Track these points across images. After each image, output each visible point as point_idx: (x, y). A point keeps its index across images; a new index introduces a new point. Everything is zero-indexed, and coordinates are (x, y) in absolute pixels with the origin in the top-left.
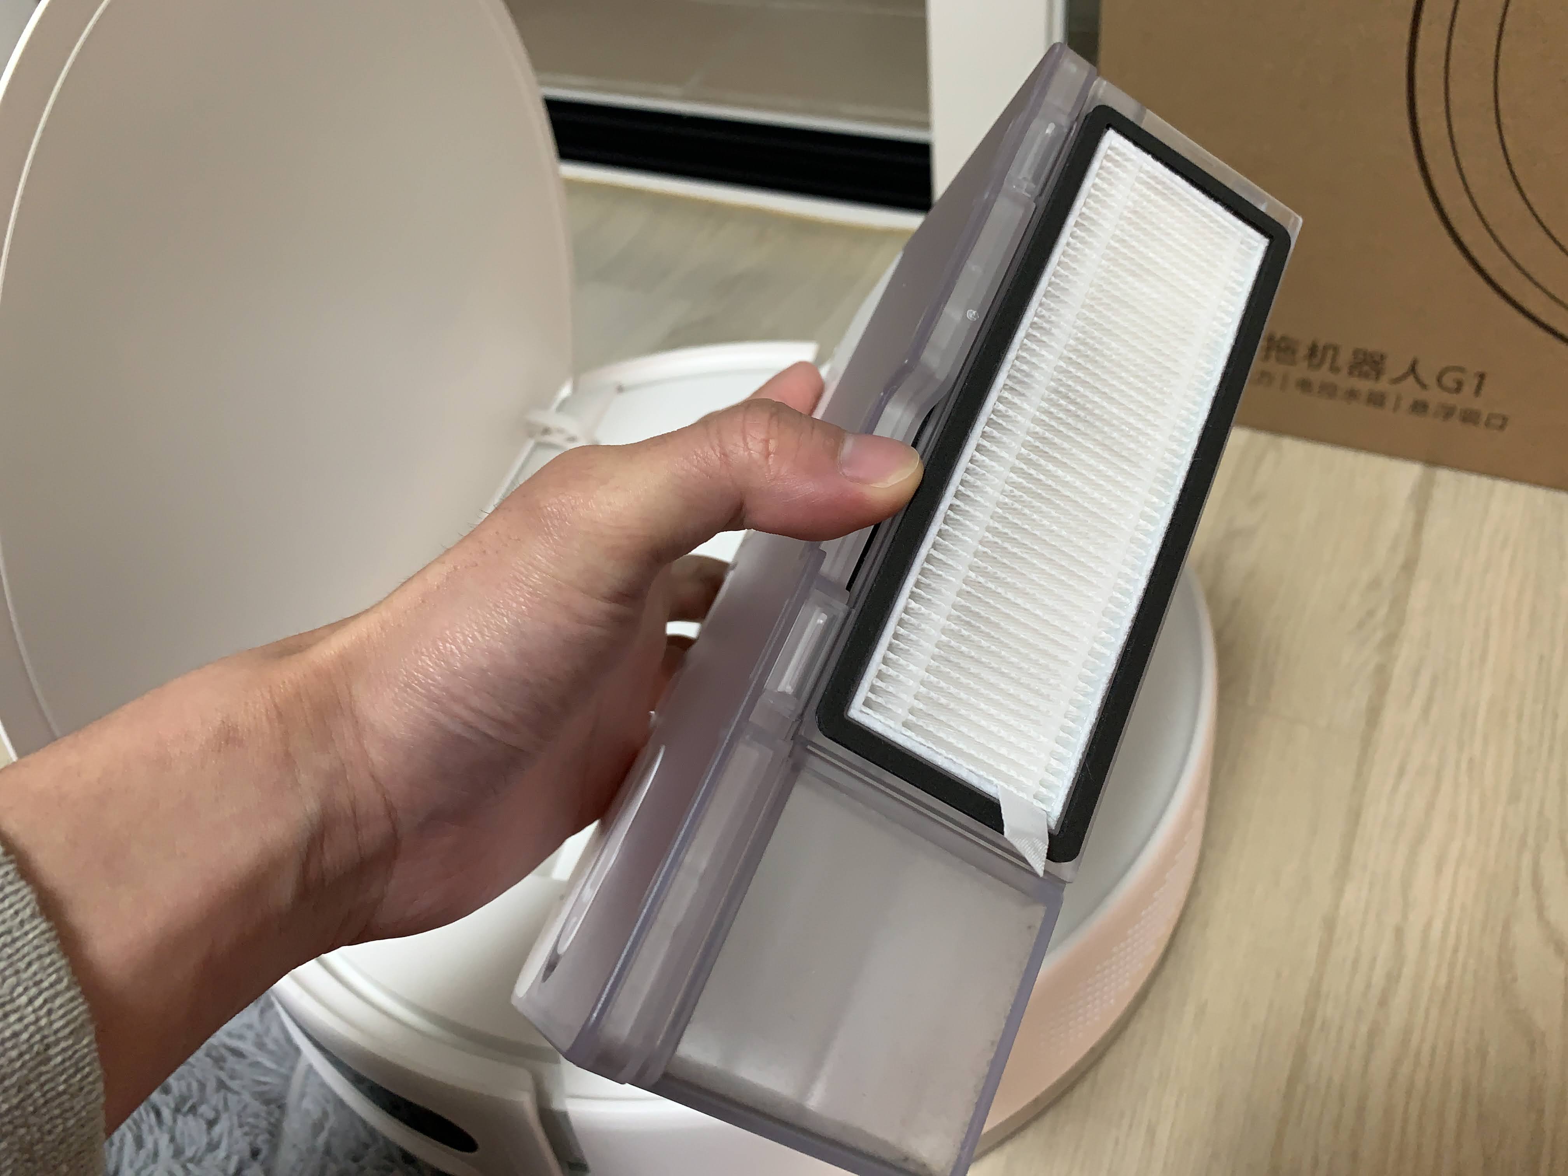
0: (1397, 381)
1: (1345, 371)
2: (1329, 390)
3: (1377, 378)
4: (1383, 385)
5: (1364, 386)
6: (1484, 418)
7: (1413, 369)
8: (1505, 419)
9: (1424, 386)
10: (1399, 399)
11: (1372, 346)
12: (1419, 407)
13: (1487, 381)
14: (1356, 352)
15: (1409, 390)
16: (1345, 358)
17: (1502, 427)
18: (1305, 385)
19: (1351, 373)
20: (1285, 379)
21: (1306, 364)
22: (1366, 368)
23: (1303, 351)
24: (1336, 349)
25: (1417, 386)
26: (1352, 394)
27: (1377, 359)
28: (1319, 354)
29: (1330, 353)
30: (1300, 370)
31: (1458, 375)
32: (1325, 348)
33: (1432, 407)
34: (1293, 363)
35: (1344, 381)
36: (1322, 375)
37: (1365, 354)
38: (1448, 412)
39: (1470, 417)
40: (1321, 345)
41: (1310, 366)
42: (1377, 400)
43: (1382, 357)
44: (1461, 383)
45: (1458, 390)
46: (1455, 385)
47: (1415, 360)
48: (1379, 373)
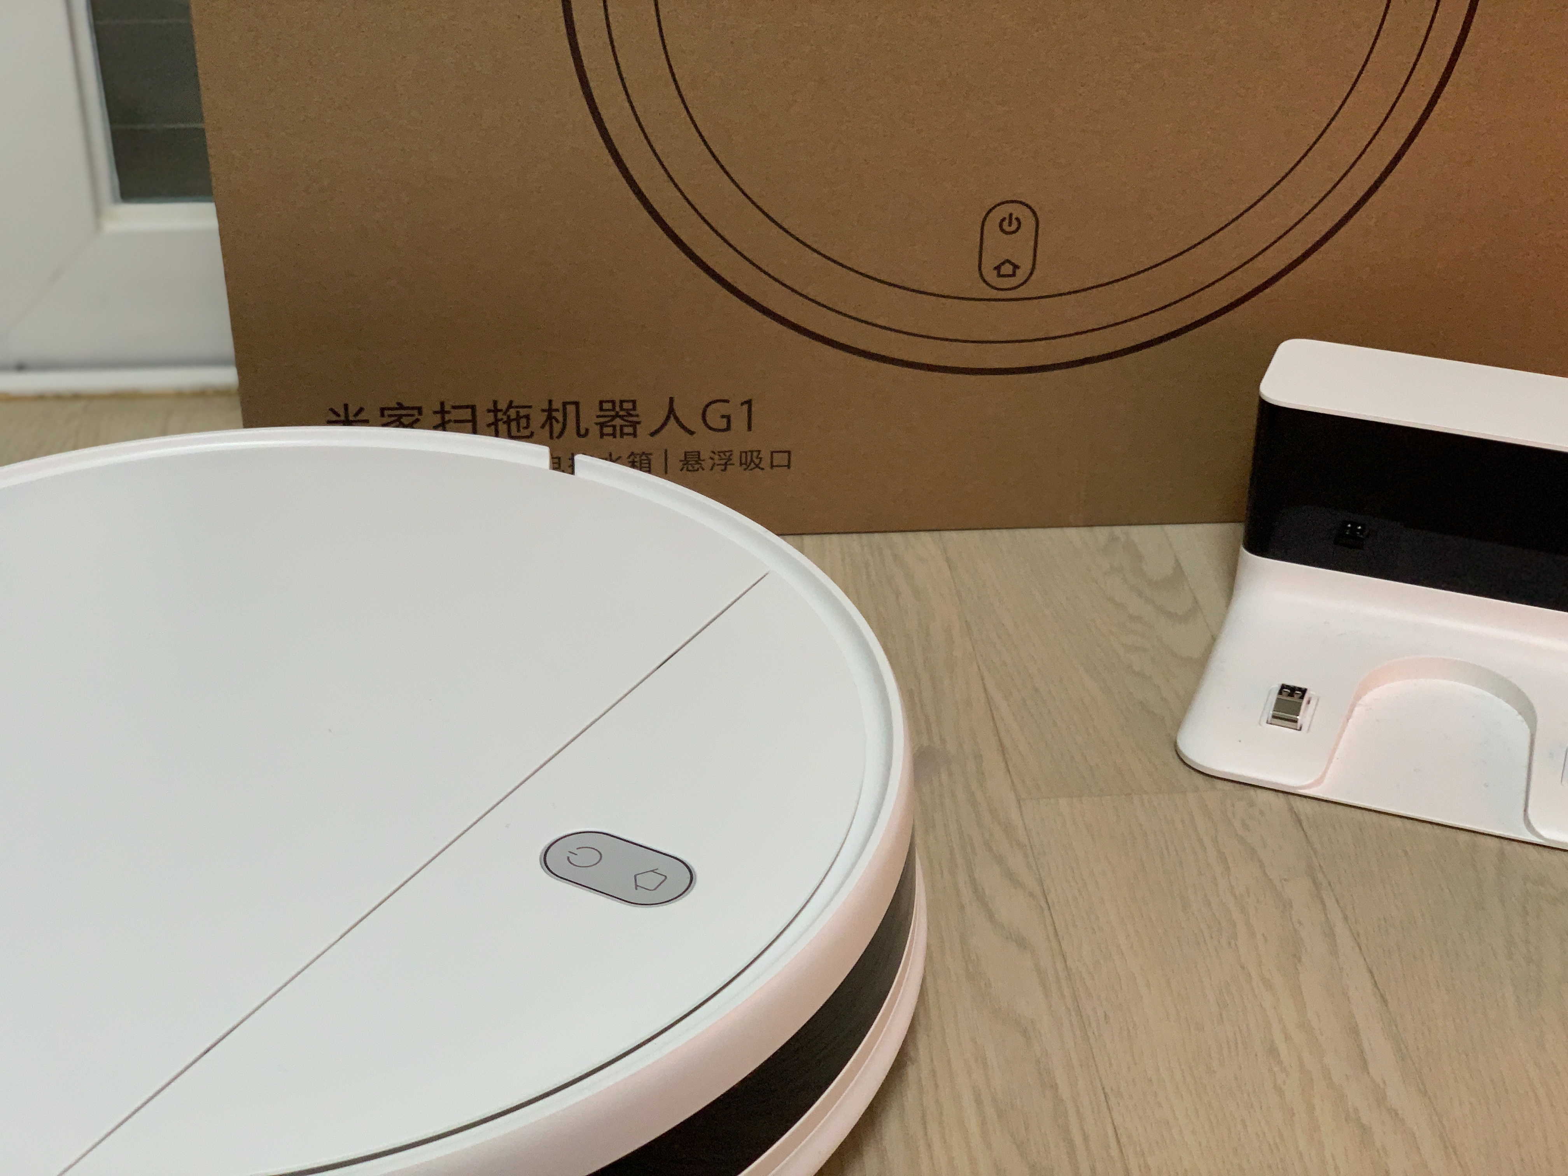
0: (654, 433)
1: (595, 430)
4: (645, 441)
5: (620, 447)
7: (671, 411)
8: (788, 453)
9: (688, 431)
10: (666, 455)
11: (616, 393)
12: (692, 460)
13: (756, 408)
14: (601, 407)
15: (678, 438)
16: (589, 414)
17: (788, 466)
22: (618, 422)
23: (537, 416)
24: (577, 404)
25: (685, 434)
27: (628, 406)
28: (559, 416)
29: (571, 409)
31: (720, 408)
32: (564, 404)
33: (706, 455)
37: (612, 402)
38: (724, 459)
39: (751, 460)
40: (557, 405)
43: (634, 403)
44: (728, 418)
45: (728, 428)
46: (723, 424)
47: (671, 400)
48: (634, 425)
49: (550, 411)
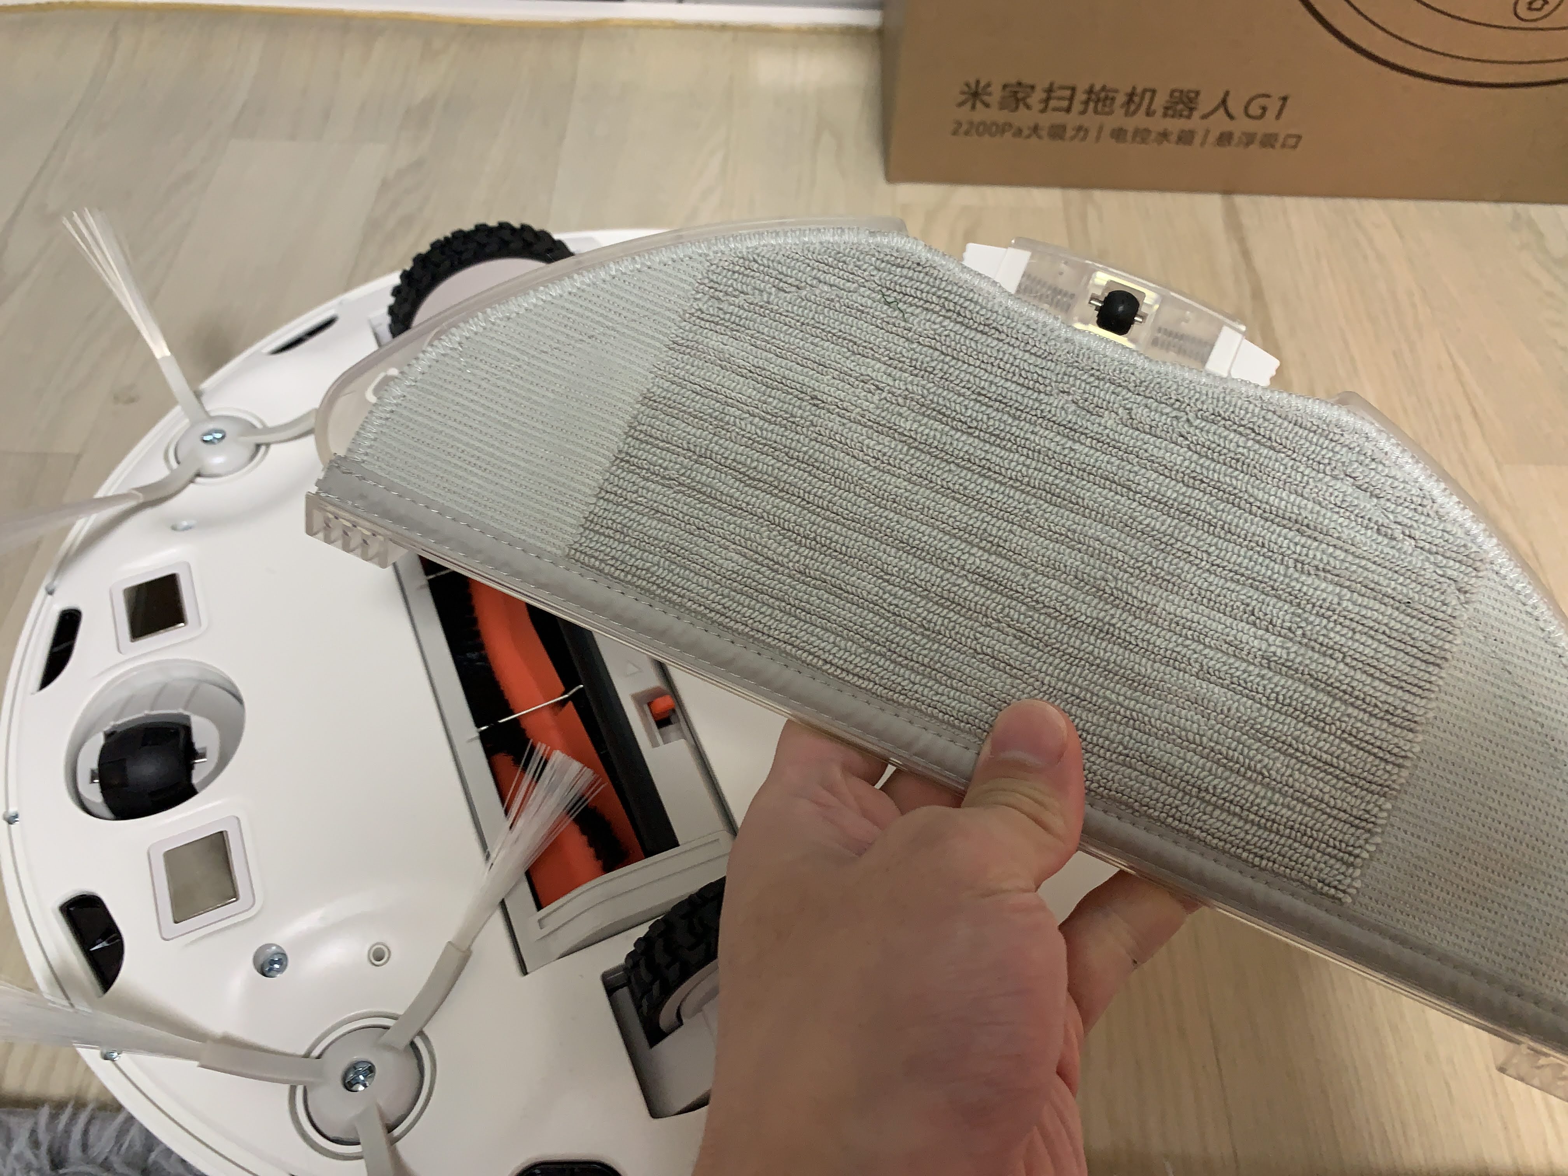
0: (1205, 117)
1: (1160, 112)
2: (1142, 135)
3: (1189, 117)
4: (1195, 123)
5: (1175, 125)
6: (1281, 140)
7: (1224, 102)
8: (1299, 137)
9: (1230, 116)
10: (1207, 132)
11: (1187, 85)
12: (1225, 138)
13: (1289, 102)
14: (1171, 95)
15: (1219, 123)
16: (1161, 100)
17: (1295, 147)
18: (1119, 134)
19: (1165, 115)
20: (1101, 129)
21: (1123, 111)
22: (1180, 107)
23: (1121, 99)
24: (1154, 92)
25: (1227, 119)
26: (1164, 135)
27: (1192, 95)
28: (1136, 99)
29: (1148, 95)
30: (1117, 119)
31: (1262, 101)
32: (1145, 91)
33: (1237, 135)
34: (1111, 113)
35: (1158, 123)
36: (1140, 120)
37: (1181, 92)
38: (1249, 139)
39: (1269, 141)
40: (1139, 90)
41: (1127, 114)
42: (1186, 138)
43: (1197, 93)
44: (1264, 109)
45: (1262, 116)
46: (1260, 112)
47: (1227, 93)
48: (1192, 110)
49: (1131, 96)
